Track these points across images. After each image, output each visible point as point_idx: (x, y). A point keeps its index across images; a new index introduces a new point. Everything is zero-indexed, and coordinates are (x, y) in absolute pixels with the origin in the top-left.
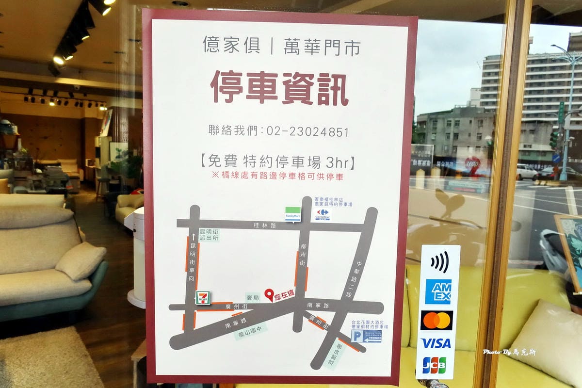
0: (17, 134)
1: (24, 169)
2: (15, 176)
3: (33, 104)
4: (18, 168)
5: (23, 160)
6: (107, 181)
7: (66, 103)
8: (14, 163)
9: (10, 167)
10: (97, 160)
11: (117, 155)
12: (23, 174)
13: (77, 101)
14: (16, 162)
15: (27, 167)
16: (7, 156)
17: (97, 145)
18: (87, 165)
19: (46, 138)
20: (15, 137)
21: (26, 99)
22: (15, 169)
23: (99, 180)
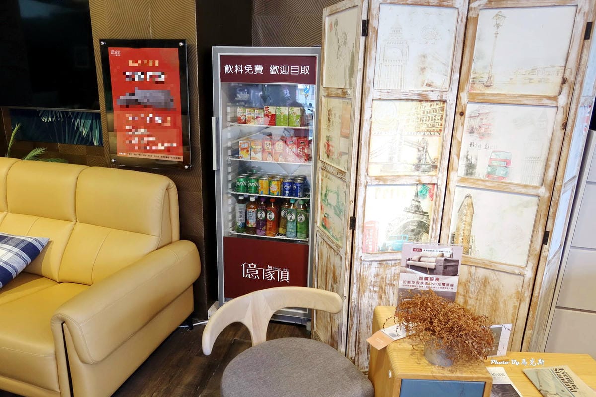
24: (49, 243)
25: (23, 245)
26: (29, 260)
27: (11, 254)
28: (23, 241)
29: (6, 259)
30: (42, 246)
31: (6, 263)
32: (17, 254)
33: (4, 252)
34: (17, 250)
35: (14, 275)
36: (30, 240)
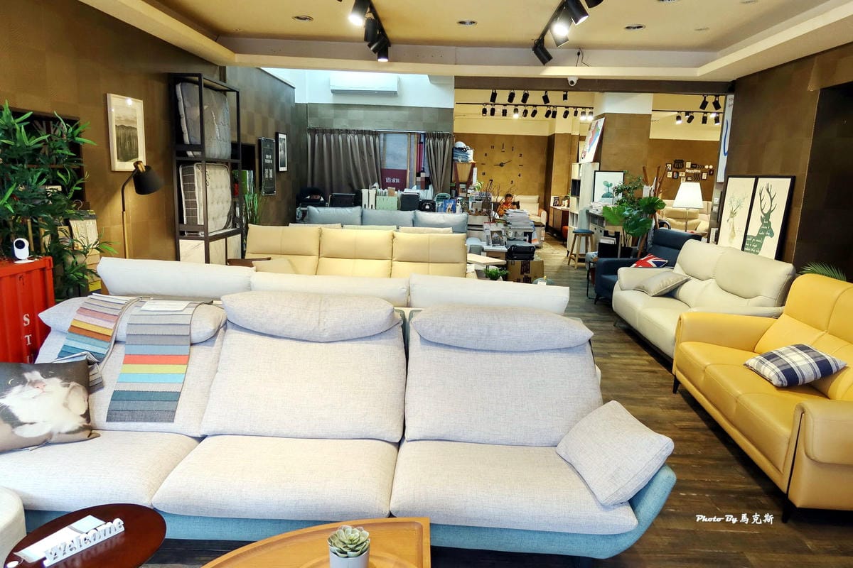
0: (473, 161)
1: (480, 213)
2: (469, 223)
3: (492, 117)
4: (472, 211)
5: (480, 200)
6: (588, 234)
7: (534, 113)
8: (468, 203)
9: (463, 210)
10: (573, 199)
11: (605, 192)
12: (478, 220)
13: (548, 109)
14: (470, 203)
15: (485, 210)
16: (461, 194)
17: (575, 176)
18: (552, 205)
19: (501, 165)
20: (471, 165)
21: (484, 111)
22: (470, 213)
23: (576, 234)
24: (845, 368)
25: (819, 359)
26: (819, 375)
27: (806, 363)
28: (822, 356)
29: (799, 364)
30: (837, 367)
31: (798, 367)
32: (810, 364)
33: (801, 358)
34: (812, 361)
35: (801, 381)
36: (828, 358)
